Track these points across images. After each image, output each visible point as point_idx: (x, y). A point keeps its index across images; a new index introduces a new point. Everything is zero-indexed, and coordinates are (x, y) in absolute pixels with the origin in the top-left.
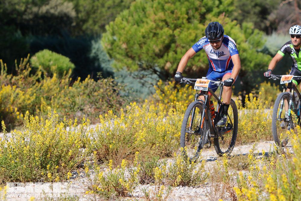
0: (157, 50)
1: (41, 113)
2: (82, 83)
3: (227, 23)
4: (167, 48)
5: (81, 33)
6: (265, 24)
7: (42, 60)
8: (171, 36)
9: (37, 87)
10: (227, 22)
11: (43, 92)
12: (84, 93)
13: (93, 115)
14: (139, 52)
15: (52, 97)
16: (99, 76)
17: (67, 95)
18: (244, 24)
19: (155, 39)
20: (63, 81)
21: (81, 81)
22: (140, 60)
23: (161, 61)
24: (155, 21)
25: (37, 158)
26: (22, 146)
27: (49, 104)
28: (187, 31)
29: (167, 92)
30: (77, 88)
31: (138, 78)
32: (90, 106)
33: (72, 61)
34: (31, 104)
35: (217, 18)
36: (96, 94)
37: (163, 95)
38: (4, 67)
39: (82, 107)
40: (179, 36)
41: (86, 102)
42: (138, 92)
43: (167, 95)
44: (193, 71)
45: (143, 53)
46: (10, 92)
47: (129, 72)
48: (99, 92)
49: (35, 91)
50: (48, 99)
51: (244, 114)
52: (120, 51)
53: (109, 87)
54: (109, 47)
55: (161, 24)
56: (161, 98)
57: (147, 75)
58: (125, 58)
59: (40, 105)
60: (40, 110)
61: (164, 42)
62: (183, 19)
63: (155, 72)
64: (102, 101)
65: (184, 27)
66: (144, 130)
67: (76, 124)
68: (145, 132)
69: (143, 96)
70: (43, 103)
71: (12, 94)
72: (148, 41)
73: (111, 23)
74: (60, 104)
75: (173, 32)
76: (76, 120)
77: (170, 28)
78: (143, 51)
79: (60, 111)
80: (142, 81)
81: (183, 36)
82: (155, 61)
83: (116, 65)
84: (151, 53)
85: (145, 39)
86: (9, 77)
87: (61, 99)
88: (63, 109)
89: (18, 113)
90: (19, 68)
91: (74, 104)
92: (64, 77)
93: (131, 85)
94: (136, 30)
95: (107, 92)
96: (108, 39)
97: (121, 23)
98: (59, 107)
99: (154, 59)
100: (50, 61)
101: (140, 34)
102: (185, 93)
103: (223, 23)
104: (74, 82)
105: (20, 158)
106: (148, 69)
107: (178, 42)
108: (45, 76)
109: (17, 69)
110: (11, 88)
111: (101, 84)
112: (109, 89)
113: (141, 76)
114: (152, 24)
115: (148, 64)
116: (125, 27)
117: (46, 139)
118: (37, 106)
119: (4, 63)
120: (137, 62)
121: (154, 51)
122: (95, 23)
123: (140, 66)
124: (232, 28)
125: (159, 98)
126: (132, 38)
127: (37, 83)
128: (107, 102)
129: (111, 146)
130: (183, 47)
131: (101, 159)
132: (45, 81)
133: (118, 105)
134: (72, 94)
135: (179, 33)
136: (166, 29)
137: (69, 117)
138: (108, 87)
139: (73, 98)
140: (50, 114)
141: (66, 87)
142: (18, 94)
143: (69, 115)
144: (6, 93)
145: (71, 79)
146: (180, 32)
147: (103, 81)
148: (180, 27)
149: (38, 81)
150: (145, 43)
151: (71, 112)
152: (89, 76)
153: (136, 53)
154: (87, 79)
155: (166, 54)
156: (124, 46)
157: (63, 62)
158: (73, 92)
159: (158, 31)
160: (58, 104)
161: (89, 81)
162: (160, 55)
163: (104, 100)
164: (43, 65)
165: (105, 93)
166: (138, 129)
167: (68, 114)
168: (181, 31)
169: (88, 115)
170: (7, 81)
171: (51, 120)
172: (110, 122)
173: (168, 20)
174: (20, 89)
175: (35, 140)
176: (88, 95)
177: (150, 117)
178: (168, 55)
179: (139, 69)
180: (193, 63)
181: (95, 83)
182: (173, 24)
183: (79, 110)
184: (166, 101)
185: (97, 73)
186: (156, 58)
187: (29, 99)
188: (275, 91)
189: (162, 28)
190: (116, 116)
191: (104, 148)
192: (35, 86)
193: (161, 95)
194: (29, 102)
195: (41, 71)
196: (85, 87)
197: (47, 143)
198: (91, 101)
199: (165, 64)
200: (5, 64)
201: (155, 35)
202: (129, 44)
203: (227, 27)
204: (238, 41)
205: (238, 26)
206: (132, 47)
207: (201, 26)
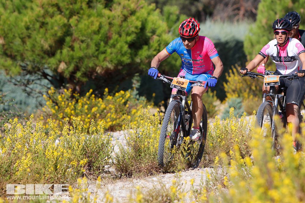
0: (46, 46)
3: (142, 8)
4: (60, 43)
6: (196, 7)
8: (65, 25)
10: (142, 6)
18: (166, 8)
19: (42, 30)
22: (23, 60)
23: (53, 61)
24: (42, 6)
28: (88, 20)
29: (61, 104)
31: (21, 85)
37: (56, 107)
40: (76, 25)
42: (23, 104)
43: (62, 107)
44: (97, 73)
45: (27, 50)
47: (8, 77)
55: (51, 10)
56: (54, 111)
57: (33, 81)
61: (56, 34)
62: (81, 3)
63: (45, 75)
65: (83, 14)
66: (29, 157)
68: (30, 159)
69: (29, 109)
72: (34, 34)
75: (68, 21)
77: (65, 16)
78: (26, 48)
81: (81, 26)
82: (44, 61)
84: (37, 50)
85: (30, 31)
93: (13, 95)
94: (16, 18)
99: (43, 58)
102: (86, 104)
103: (137, 7)
106: (35, 73)
107: (75, 35)
113: (26, 82)
114: (38, 11)
115: (34, 66)
121: (42, 48)
123: (24, 68)
124: (149, 14)
125: (52, 111)
126: (11, 30)
130: (82, 41)
135: (76, 21)
136: (58, 17)
146: (78, 21)
148: (78, 13)
150: (29, 37)
153: (18, 51)
155: (59, 51)
159: (48, 20)
162: (51, 53)
166: (20, 155)
168: (79, 19)
173: (61, 5)
177: (36, 139)
178: (61, 52)
180: (97, 62)
182: (67, 9)
184: (60, 116)
186: (46, 56)
188: (210, 99)
189: (52, 16)
193: (53, 107)
199: (58, 65)
201: (43, 24)
202: (8, 38)
203: (142, 13)
204: (158, 32)
205: (158, 11)
206: (12, 43)
207: (106, 12)
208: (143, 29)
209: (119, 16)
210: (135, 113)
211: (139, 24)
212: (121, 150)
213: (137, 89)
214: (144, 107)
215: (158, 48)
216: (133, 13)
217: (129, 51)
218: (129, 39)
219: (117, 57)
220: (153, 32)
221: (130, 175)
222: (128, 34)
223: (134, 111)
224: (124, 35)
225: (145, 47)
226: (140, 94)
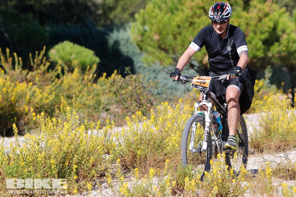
1: (61, 114)
2: (108, 79)
3: (274, 11)
5: (108, 22)
7: (62, 53)
9: (56, 84)
10: (274, 9)
11: (63, 89)
12: (110, 91)
13: (120, 116)
14: (173, 44)
15: (74, 96)
16: (127, 71)
17: (90, 93)
18: (295, 12)
19: (191, 29)
20: (86, 77)
21: (107, 77)
22: (174, 53)
23: (199, 54)
24: (191, 9)
25: (54, 166)
26: (36, 153)
27: (70, 104)
30: (102, 85)
32: (116, 105)
33: (97, 54)
34: (50, 103)
35: (263, 4)
36: (123, 92)
38: (19, 61)
39: (108, 107)
41: (113, 101)
42: (173, 89)
45: (178, 45)
46: (25, 90)
47: (162, 67)
48: (127, 90)
49: (53, 89)
50: (69, 97)
51: (294, 115)
52: (152, 43)
53: (139, 84)
54: (139, 39)
55: (198, 12)
58: (157, 51)
59: (60, 104)
60: (60, 110)
63: (192, 66)
64: (131, 100)
66: (177, 134)
67: (99, 127)
68: (178, 136)
69: (179, 94)
70: (63, 103)
71: (28, 92)
72: (184, 32)
73: (142, 11)
74: (82, 103)
76: (99, 123)
78: (177, 43)
79: (83, 112)
83: (146, 59)
85: (180, 29)
86: (25, 72)
87: (83, 97)
88: (86, 110)
89: (34, 114)
90: (34, 62)
91: (98, 103)
92: (87, 73)
93: (165, 82)
94: (170, 18)
95: (136, 89)
96: (138, 29)
97: (153, 11)
98: (81, 107)
100: (71, 54)
101: (174, 24)
103: (271, 10)
104: (99, 78)
105: (34, 166)
108: (66, 72)
109: (32, 64)
110: (26, 85)
111: (130, 81)
112: (139, 86)
114: (188, 12)
116: (157, 15)
117: (64, 144)
118: (56, 106)
119: (18, 56)
120: (171, 55)
122: (124, 10)
123: (175, 60)
124: (280, 16)
126: (165, 28)
127: (56, 79)
128: (136, 101)
129: (139, 152)
131: (127, 167)
132: (65, 77)
133: (149, 105)
134: (96, 92)
136: (204, 18)
137: (92, 118)
138: (137, 85)
139: (97, 97)
140: (70, 116)
141: (89, 84)
142: (34, 92)
143: (93, 116)
144: (21, 91)
145: (95, 75)
147: (131, 77)
149: (58, 77)
150: (180, 34)
151: (96, 112)
152: (116, 71)
153: (170, 46)
154: (113, 75)
156: (156, 37)
157: (87, 56)
158: (98, 90)
159: (196, 20)
160: (80, 103)
161: (116, 77)
163: (133, 99)
164: (63, 58)
165: (134, 91)
166: (170, 133)
167: (91, 115)
169: (115, 116)
170: (22, 77)
171: (70, 122)
172: (137, 125)
173: (207, 7)
174: (36, 86)
175: (51, 145)
176: (115, 93)
177: (184, 119)
179: (173, 63)
181: (122, 79)
183: (104, 110)
185: (125, 68)
187: (47, 98)
189: (199, 17)
190: (145, 118)
191: (131, 154)
192: (54, 83)
194: (47, 101)
195: (60, 65)
196: (111, 84)
197: (65, 149)
198: (118, 100)
199: (203, 58)
200: (20, 58)
201: (191, 24)
202: (162, 34)
203: (275, 15)
204: (287, 31)
205: (288, 13)
206: (165, 38)
207: (244, 14)
208: (275, 28)
209: (255, 18)
210: (266, 99)
211: (271, 25)
212: (254, 130)
213: (269, 79)
214: (274, 94)
215: (287, 45)
216: (266, 15)
217: (263, 47)
218: (263, 37)
219: (252, 51)
220: (284, 31)
221: (262, 151)
222: (262, 33)
223: (265, 97)
224: (258, 33)
225: (276, 44)
226: (272, 83)
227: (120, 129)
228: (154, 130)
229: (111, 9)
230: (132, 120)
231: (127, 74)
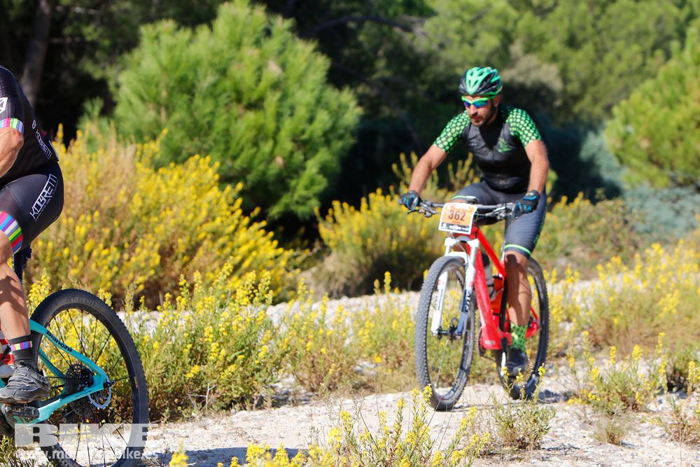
2: (569, 206)
5: (571, 119)
12: (572, 226)
13: (588, 264)
16: (600, 195)
21: (568, 202)
30: (560, 216)
32: (582, 248)
33: (553, 167)
36: (593, 227)
39: (568, 250)
41: (576, 241)
48: (599, 224)
52: (638, 153)
53: (616, 214)
54: (618, 145)
58: (646, 165)
64: (604, 240)
73: (623, 103)
80: (677, 206)
83: (629, 178)
90: (455, 178)
91: (554, 243)
95: (613, 223)
96: (618, 131)
97: (641, 103)
101: (673, 123)
104: (555, 204)
109: (452, 180)
111: (603, 210)
112: (616, 218)
120: (668, 172)
122: (596, 101)
128: (612, 241)
129: (616, 321)
131: (597, 343)
133: (632, 248)
138: (614, 216)
147: (605, 205)
152: (581, 195)
154: (577, 200)
156: (645, 144)
161: (582, 203)
163: (607, 239)
165: (609, 226)
169: (578, 264)
172: (614, 278)
176: (580, 228)
179: (671, 184)
181: (592, 206)
183: (562, 254)
185: (597, 189)
190: (626, 268)
191: (603, 323)
196: (574, 213)
198: (584, 239)
227: (586, 284)
228: (641, 287)
229: (576, 98)
230: (606, 270)
231: (599, 200)
